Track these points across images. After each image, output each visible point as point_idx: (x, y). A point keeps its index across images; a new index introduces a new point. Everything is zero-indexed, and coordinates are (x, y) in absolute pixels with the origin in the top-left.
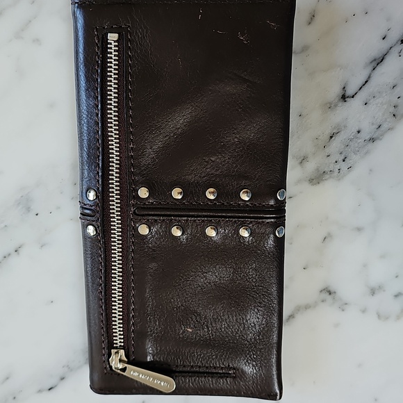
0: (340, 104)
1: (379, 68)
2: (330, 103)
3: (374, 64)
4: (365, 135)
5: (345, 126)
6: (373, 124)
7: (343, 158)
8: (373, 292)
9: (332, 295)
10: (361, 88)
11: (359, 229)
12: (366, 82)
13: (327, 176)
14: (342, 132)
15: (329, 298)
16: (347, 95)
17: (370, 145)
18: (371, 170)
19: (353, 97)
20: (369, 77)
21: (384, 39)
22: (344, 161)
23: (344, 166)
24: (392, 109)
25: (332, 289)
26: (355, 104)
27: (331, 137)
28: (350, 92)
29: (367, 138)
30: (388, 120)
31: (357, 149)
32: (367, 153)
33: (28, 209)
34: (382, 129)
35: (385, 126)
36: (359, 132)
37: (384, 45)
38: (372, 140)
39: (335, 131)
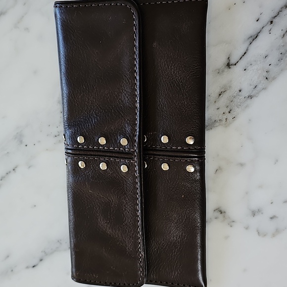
0: (226, 70)
1: (254, 43)
2: (219, 70)
3: (251, 40)
4: (245, 93)
5: (230, 87)
6: (251, 85)
7: (229, 110)
8: (254, 214)
9: (223, 214)
10: (241, 58)
11: (242, 165)
12: (245, 53)
13: (217, 124)
14: (228, 91)
15: (221, 216)
16: (231, 63)
17: (249, 101)
18: (250, 120)
19: (235, 65)
20: (247, 50)
21: (257, 21)
22: (229, 112)
23: (230, 117)
24: (265, 74)
25: (223, 209)
26: (237, 70)
27: (220, 95)
28: (233, 61)
29: (247, 95)
30: (262, 82)
31: (239, 104)
32: (247, 107)
33: (21, 142)
34: (258, 88)
35: (260, 87)
36: (240, 91)
37: (258, 26)
38: (250, 97)
39: (223, 90)
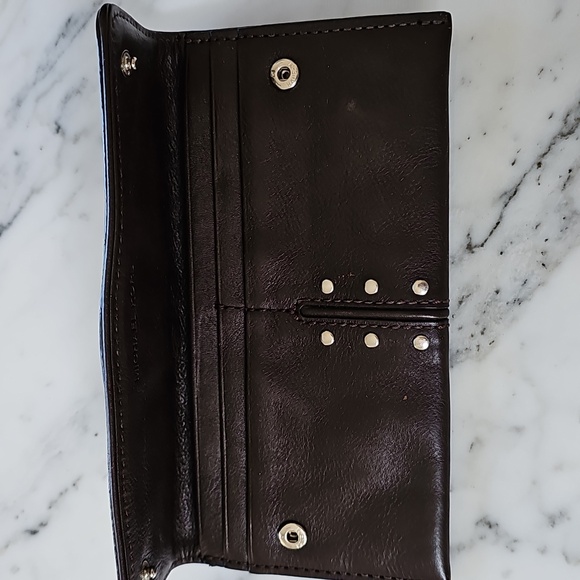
0: (467, 256)
1: (512, 203)
2: (452, 256)
3: (505, 199)
4: (508, 295)
5: (478, 287)
6: (515, 279)
7: (481, 329)
8: (553, 521)
9: (493, 529)
10: (491, 233)
11: (518, 430)
12: (498, 223)
13: (463, 357)
14: (475, 295)
15: (490, 533)
16: (473, 244)
17: (516, 308)
18: (523, 344)
19: (482, 245)
20: (501, 217)
21: (513, 164)
22: (482, 333)
23: (484, 341)
24: (540, 257)
25: (493, 520)
26: (487, 255)
27: (461, 302)
28: (477, 239)
29: (511, 299)
30: (536, 272)
31: (498, 316)
32: (514, 319)
34: (529, 285)
35: (533, 282)
36: (497, 292)
37: (515, 173)
38: (518, 301)
39: (465, 294)
